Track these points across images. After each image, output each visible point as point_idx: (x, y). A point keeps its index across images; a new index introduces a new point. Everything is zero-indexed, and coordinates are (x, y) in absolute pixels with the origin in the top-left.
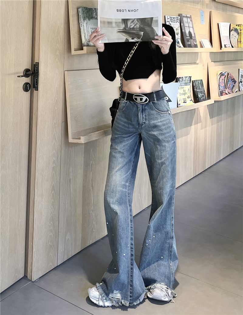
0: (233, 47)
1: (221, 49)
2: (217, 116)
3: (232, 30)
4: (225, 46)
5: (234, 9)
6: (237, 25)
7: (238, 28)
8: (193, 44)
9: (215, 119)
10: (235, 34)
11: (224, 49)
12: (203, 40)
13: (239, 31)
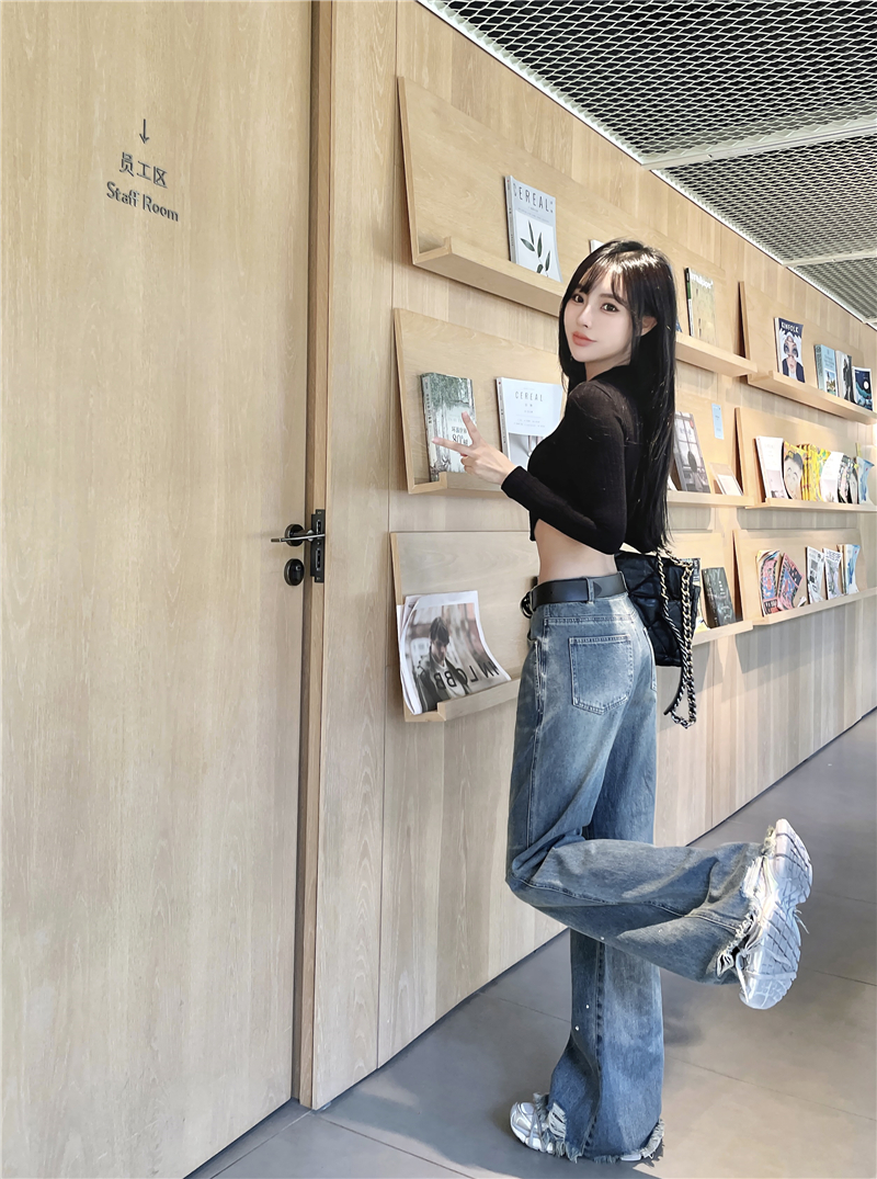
0: (790, 497)
1: (764, 501)
2: (759, 666)
3: (787, 457)
4: (773, 495)
5: (789, 406)
7: (801, 452)
8: (698, 486)
9: (754, 674)
10: (796, 468)
11: (771, 502)
12: (720, 477)
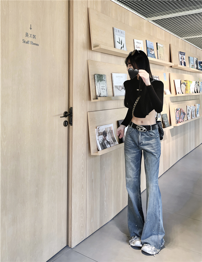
0: (183, 93)
3: (182, 83)
7: (185, 82)
9: (174, 137)
10: (184, 86)
11: (178, 95)
12: (166, 90)
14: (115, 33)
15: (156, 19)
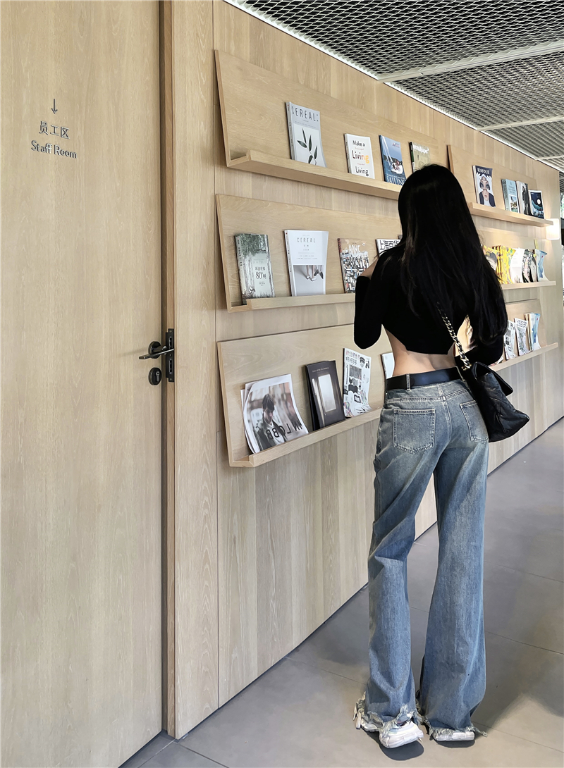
6: (493, 248)
13: (498, 258)
14: (292, 118)
15: (406, 78)
